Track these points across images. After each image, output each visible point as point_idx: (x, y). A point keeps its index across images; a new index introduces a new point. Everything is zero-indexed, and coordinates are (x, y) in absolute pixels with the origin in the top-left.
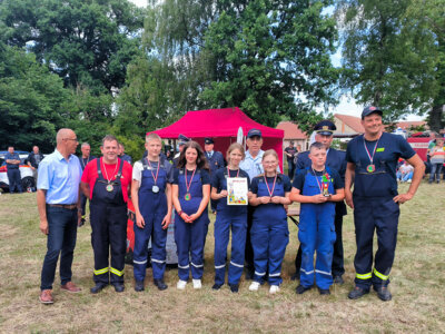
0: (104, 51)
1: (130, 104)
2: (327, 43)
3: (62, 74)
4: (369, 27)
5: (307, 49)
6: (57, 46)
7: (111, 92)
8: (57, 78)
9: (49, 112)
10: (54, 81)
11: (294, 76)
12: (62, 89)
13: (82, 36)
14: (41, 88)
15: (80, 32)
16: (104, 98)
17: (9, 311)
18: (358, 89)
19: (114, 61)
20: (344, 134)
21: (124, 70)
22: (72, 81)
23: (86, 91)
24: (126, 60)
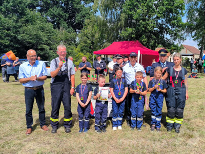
0: (73, 12)
1: (85, 38)
2: (180, 12)
3: (53, 23)
4: (199, 5)
5: (171, 14)
6: (51, 9)
7: (76, 32)
8: (50, 24)
9: (47, 41)
10: (49, 26)
11: (164, 26)
12: (53, 30)
13: (63, 5)
14: (42, 29)
15: (62, 3)
16: (73, 34)
17: (26, 141)
18: (194, 33)
19: (78, 17)
20: (187, 54)
21: (83, 21)
22: (57, 26)
23: (64, 31)
24: (84, 16)
